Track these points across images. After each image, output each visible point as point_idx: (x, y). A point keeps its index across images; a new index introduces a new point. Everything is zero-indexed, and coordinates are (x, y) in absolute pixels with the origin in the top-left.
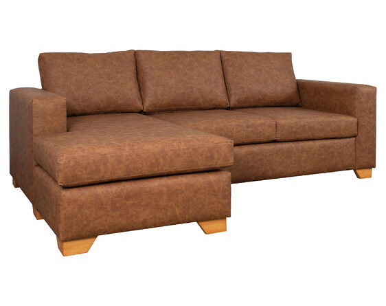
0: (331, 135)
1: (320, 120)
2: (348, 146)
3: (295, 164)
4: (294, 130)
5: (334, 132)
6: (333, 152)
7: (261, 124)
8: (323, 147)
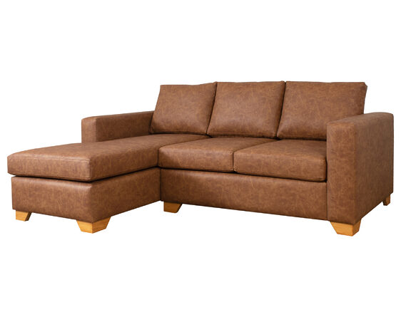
0: (290, 174)
1: (278, 157)
2: (313, 191)
3: (252, 199)
4: (249, 163)
5: (294, 172)
6: (294, 195)
7: (219, 154)
8: (282, 187)
